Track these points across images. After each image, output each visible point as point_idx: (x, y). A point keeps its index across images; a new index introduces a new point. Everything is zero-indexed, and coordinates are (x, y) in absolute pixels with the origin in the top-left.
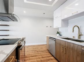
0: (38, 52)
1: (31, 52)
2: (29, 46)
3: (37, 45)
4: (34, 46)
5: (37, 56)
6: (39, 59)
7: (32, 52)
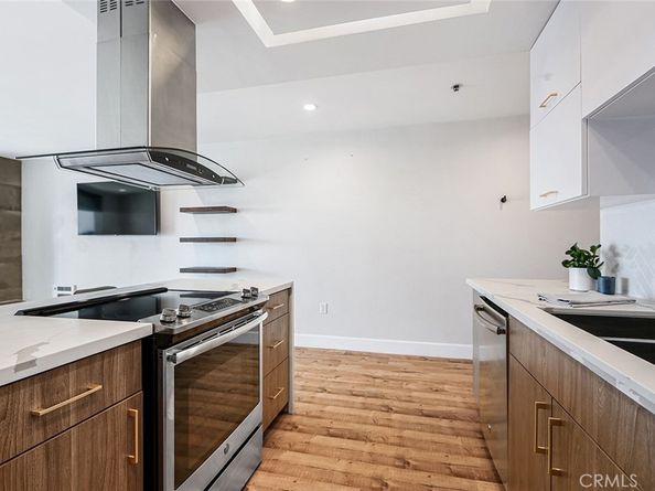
0: (389, 410)
1: (337, 403)
2: (348, 353)
3: (409, 358)
4: (383, 359)
5: (366, 439)
6: (370, 470)
7: (347, 405)
